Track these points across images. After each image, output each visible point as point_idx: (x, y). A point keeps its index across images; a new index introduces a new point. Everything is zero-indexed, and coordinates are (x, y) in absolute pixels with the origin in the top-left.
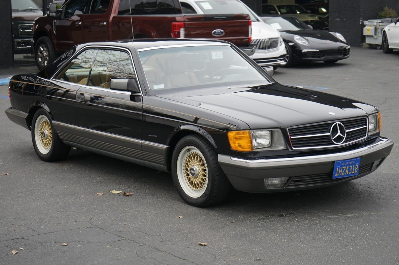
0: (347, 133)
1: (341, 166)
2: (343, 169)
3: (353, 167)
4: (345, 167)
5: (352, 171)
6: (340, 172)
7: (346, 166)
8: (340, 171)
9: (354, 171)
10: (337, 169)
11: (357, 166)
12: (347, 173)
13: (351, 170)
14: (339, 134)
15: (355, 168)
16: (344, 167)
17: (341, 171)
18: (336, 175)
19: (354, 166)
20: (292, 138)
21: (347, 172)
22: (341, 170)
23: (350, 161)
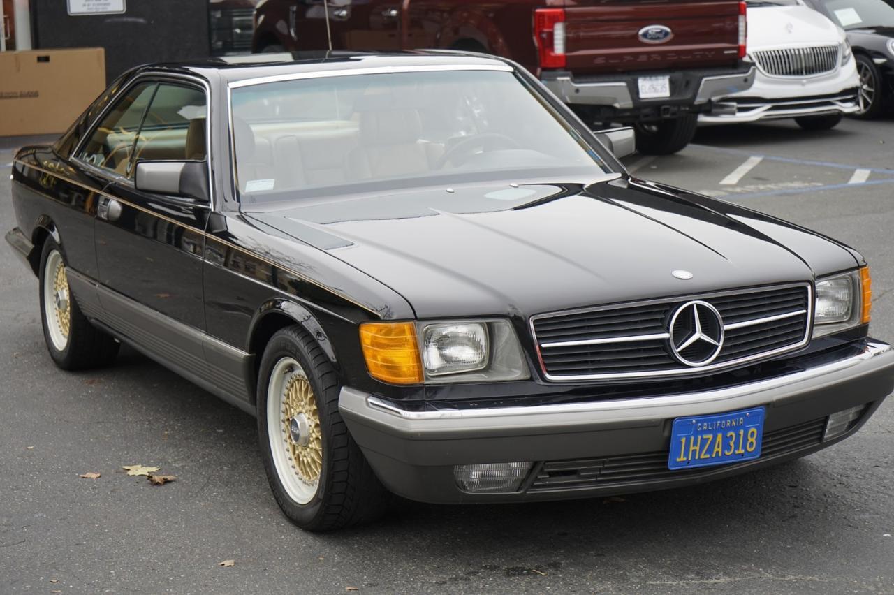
0: (727, 332)
1: (696, 433)
2: (704, 441)
3: (738, 436)
4: (710, 436)
5: (737, 447)
6: (694, 451)
7: (715, 432)
8: (692, 448)
9: (744, 447)
10: (683, 440)
11: (753, 433)
12: (717, 452)
13: (732, 444)
14: (699, 335)
15: (746, 439)
16: (705, 437)
17: (697, 448)
18: (678, 460)
19: (742, 432)
20: (543, 345)
21: (720, 450)
22: (695, 443)
23: (726, 419)
